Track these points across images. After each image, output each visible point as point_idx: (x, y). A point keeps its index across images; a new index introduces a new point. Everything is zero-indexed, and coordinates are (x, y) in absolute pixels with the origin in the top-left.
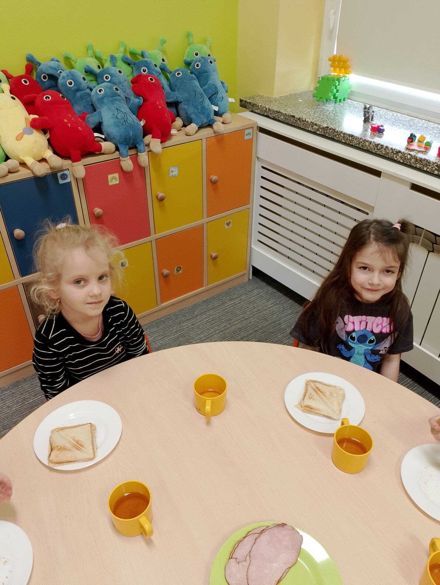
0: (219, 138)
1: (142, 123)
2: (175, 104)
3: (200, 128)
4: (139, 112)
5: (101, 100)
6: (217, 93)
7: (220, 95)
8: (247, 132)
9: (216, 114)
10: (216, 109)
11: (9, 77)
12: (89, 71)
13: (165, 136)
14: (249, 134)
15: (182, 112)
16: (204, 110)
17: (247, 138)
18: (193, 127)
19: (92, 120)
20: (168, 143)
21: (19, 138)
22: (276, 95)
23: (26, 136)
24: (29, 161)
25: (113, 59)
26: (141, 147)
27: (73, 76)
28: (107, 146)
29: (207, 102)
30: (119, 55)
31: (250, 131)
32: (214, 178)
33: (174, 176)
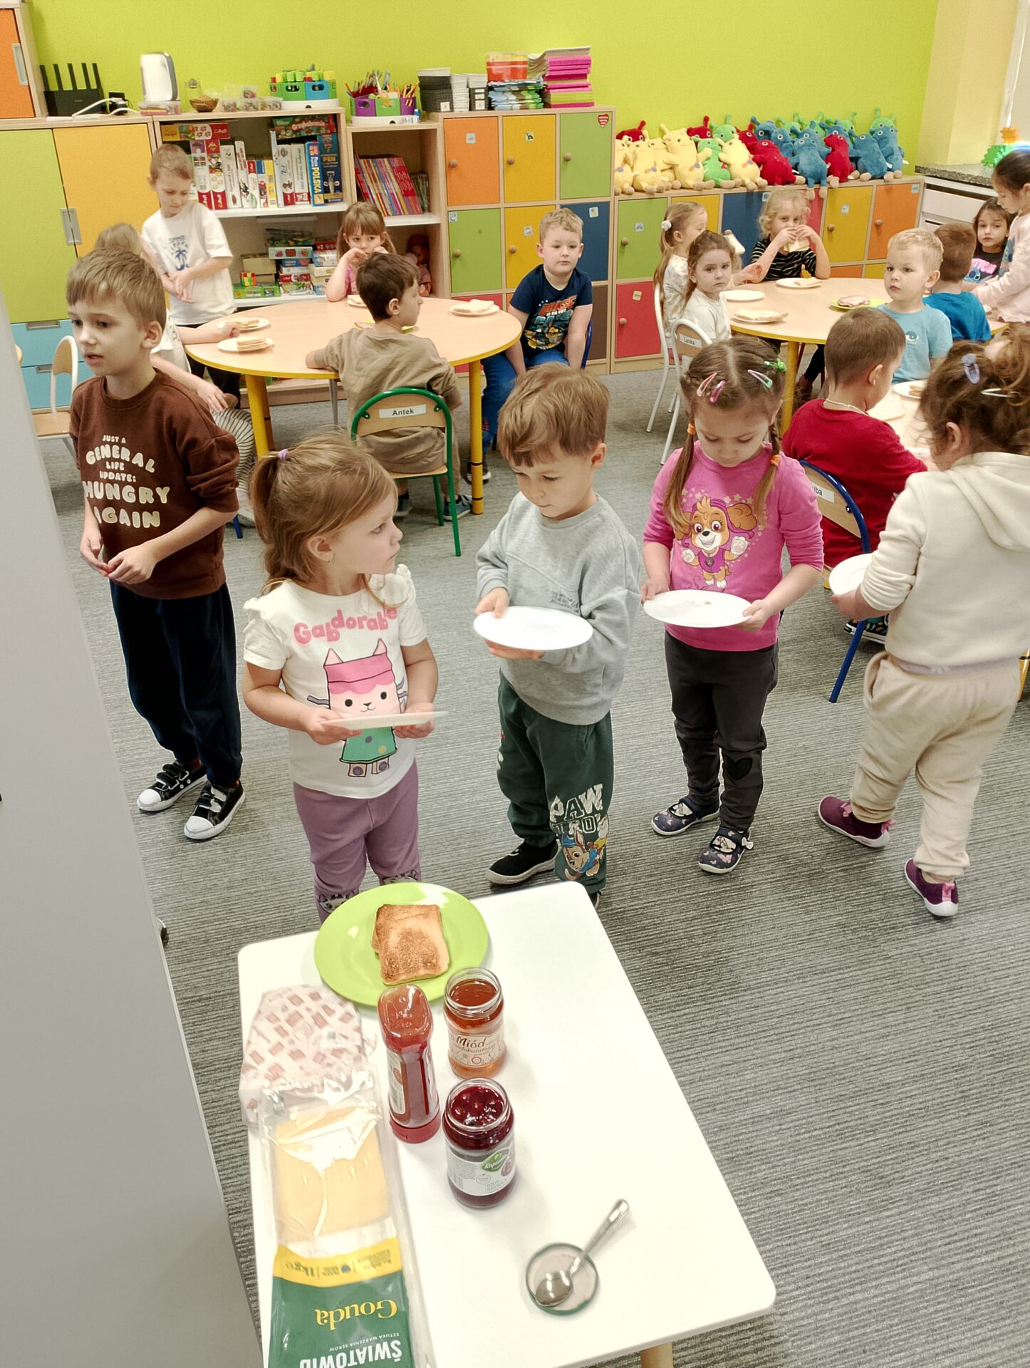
0: (889, 188)
1: (828, 166)
2: (855, 159)
3: (873, 178)
4: (827, 158)
5: (801, 148)
6: (892, 154)
7: (895, 156)
8: (914, 186)
9: (889, 170)
10: (890, 166)
11: (738, 131)
12: (793, 132)
13: (843, 179)
14: (916, 189)
15: (860, 166)
16: (878, 164)
17: (913, 191)
18: (867, 175)
19: (792, 161)
20: (844, 184)
21: (744, 166)
22: (949, 163)
23: (749, 166)
24: (747, 181)
25: (812, 123)
26: (823, 182)
27: (783, 132)
28: (800, 179)
29: (882, 159)
30: (817, 122)
31: (917, 186)
32: (878, 221)
33: (845, 214)
